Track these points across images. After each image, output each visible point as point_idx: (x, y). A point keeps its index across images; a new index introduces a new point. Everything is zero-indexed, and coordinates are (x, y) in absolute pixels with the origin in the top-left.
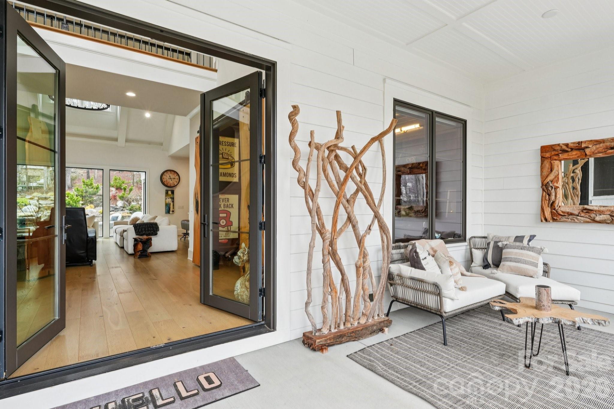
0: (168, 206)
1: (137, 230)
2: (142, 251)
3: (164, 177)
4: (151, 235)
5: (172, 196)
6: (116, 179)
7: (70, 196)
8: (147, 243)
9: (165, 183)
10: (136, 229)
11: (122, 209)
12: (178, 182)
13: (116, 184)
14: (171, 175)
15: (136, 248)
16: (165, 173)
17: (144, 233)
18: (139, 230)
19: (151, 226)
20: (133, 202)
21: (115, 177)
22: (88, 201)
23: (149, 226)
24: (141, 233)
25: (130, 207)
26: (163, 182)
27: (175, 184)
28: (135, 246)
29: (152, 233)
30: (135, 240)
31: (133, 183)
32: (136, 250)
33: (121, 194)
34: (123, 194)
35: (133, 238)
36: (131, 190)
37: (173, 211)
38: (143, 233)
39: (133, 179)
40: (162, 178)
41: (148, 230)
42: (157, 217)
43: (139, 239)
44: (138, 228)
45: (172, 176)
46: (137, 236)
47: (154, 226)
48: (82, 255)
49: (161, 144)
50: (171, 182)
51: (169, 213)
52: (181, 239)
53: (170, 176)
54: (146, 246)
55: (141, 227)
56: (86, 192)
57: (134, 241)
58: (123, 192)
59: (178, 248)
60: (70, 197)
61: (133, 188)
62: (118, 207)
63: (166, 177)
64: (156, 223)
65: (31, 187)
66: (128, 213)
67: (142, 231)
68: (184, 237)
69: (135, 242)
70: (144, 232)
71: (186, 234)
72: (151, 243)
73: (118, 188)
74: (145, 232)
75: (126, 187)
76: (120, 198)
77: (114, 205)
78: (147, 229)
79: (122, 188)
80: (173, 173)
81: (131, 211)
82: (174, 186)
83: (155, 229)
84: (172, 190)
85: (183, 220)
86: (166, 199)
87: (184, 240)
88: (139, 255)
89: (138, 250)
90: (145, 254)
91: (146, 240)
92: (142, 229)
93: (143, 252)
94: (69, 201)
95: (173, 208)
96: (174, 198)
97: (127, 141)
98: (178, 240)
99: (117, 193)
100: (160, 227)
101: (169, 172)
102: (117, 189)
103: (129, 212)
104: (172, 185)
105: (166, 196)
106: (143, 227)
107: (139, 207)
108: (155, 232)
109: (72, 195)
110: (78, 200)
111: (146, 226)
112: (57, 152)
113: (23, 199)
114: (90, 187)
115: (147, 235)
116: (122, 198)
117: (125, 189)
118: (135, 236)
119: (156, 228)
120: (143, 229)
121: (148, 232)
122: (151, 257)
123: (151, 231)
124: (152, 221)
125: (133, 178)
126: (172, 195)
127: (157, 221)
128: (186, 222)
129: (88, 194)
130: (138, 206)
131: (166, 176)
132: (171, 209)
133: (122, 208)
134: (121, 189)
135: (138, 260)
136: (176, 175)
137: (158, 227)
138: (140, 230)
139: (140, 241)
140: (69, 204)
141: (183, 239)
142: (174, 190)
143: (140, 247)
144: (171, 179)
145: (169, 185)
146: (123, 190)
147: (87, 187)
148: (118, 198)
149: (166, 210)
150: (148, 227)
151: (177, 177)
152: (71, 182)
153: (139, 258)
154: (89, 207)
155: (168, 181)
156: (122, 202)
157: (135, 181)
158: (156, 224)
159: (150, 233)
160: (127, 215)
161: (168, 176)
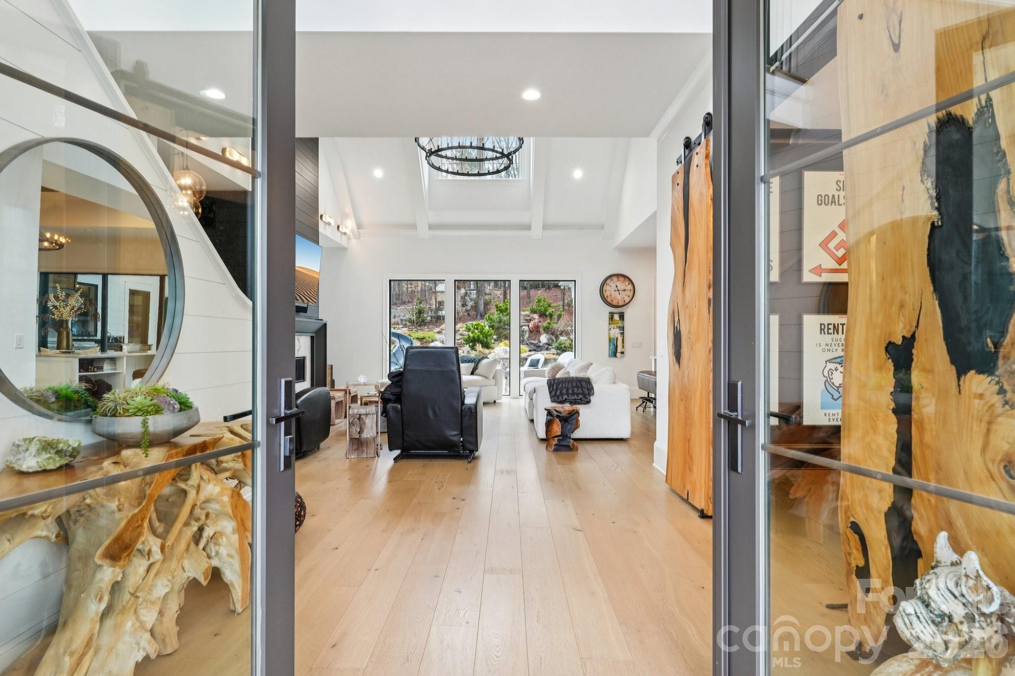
0: (613, 343)
1: (553, 393)
2: (561, 438)
3: (606, 287)
4: (580, 404)
5: (620, 325)
6: (539, 301)
7: (479, 328)
8: (570, 420)
9: (609, 300)
10: (551, 389)
11: (548, 348)
12: (631, 296)
13: (540, 308)
14: (618, 284)
15: (550, 429)
16: (608, 282)
17: (566, 399)
18: (556, 392)
19: (579, 385)
20: (563, 336)
21: (539, 297)
22: (502, 335)
23: (574, 384)
24: (560, 397)
25: (557, 344)
26: (605, 298)
27: (627, 300)
28: (549, 424)
29: (581, 399)
30: (549, 413)
31: (563, 306)
32: (549, 433)
33: (545, 324)
34: (548, 323)
35: (546, 409)
36: (559, 316)
37: (622, 353)
38: (564, 399)
39: (564, 300)
40: (602, 290)
41: (573, 394)
42: (592, 364)
43: (555, 412)
44: (555, 387)
45: (621, 285)
46: (555, 405)
47: (584, 384)
48: (455, 439)
49: (602, 227)
50: (619, 298)
51: (615, 356)
52: (637, 410)
53: (617, 286)
54: (569, 427)
55: (561, 385)
56: (500, 322)
57: (547, 415)
58: (548, 321)
59: (632, 433)
60: (479, 330)
61: (563, 313)
62: (541, 345)
63: (610, 289)
64: (589, 379)
65: (440, 316)
66: (553, 354)
67: (561, 394)
68: (644, 404)
69: (549, 417)
70: (566, 397)
71: (649, 400)
72: (578, 421)
73: (543, 315)
74: (568, 397)
75: (553, 312)
76: (544, 330)
77: (537, 342)
78: (570, 392)
79: (547, 313)
80: (622, 279)
81: (559, 351)
82: (625, 305)
83: (586, 392)
84: (621, 313)
85: (641, 372)
86: (610, 329)
87: (644, 411)
88: (556, 445)
89: (554, 435)
90: (567, 444)
91: (568, 414)
92: (561, 392)
93: (562, 440)
94: (478, 336)
95: (623, 347)
96: (623, 328)
97: (546, 227)
98: (632, 412)
99: (540, 322)
100: (596, 387)
101: (615, 279)
102: (541, 316)
103: (555, 352)
104: (620, 304)
105: (610, 324)
106: (564, 385)
107: (570, 344)
108: (586, 398)
109: (482, 326)
110: (490, 333)
111: (570, 383)
112: (260, 175)
113: (430, 333)
114: (505, 314)
115: (572, 403)
116: (547, 330)
117: (551, 316)
118: (550, 405)
119: (587, 389)
120: (564, 391)
121: (574, 398)
122: (577, 449)
123: (578, 394)
124: (582, 375)
125: (564, 297)
126: (620, 322)
127: (590, 374)
128: (646, 375)
129: (502, 324)
130: (568, 342)
131: (610, 286)
132: (619, 349)
133: (547, 346)
134: (546, 316)
135: (553, 456)
136: (627, 283)
137: (592, 388)
138: (558, 393)
139: (558, 416)
140: (479, 339)
141: (641, 409)
142: (623, 313)
143: (557, 429)
144: (618, 290)
145: (615, 303)
146: (548, 318)
147: (501, 314)
148: (541, 330)
149: (609, 349)
150: (572, 386)
151: (630, 287)
152: (485, 308)
153: (555, 450)
154: (503, 344)
155: (613, 296)
156: (548, 336)
157: (566, 301)
158: (588, 381)
159: (575, 400)
160: (552, 356)
161: (613, 286)
